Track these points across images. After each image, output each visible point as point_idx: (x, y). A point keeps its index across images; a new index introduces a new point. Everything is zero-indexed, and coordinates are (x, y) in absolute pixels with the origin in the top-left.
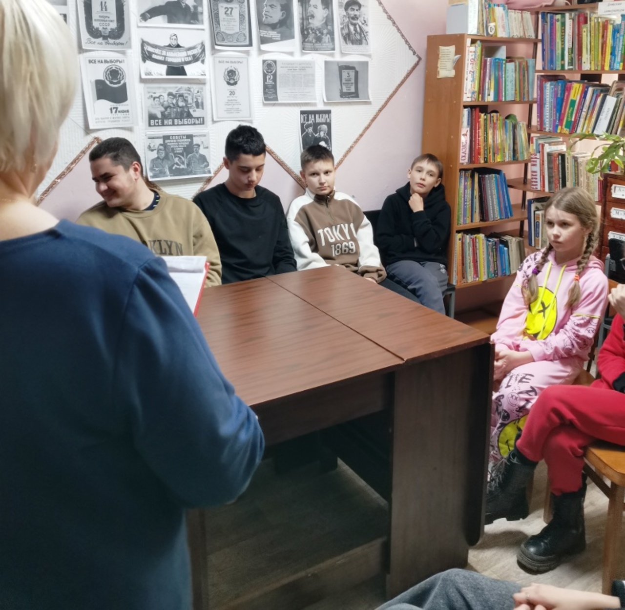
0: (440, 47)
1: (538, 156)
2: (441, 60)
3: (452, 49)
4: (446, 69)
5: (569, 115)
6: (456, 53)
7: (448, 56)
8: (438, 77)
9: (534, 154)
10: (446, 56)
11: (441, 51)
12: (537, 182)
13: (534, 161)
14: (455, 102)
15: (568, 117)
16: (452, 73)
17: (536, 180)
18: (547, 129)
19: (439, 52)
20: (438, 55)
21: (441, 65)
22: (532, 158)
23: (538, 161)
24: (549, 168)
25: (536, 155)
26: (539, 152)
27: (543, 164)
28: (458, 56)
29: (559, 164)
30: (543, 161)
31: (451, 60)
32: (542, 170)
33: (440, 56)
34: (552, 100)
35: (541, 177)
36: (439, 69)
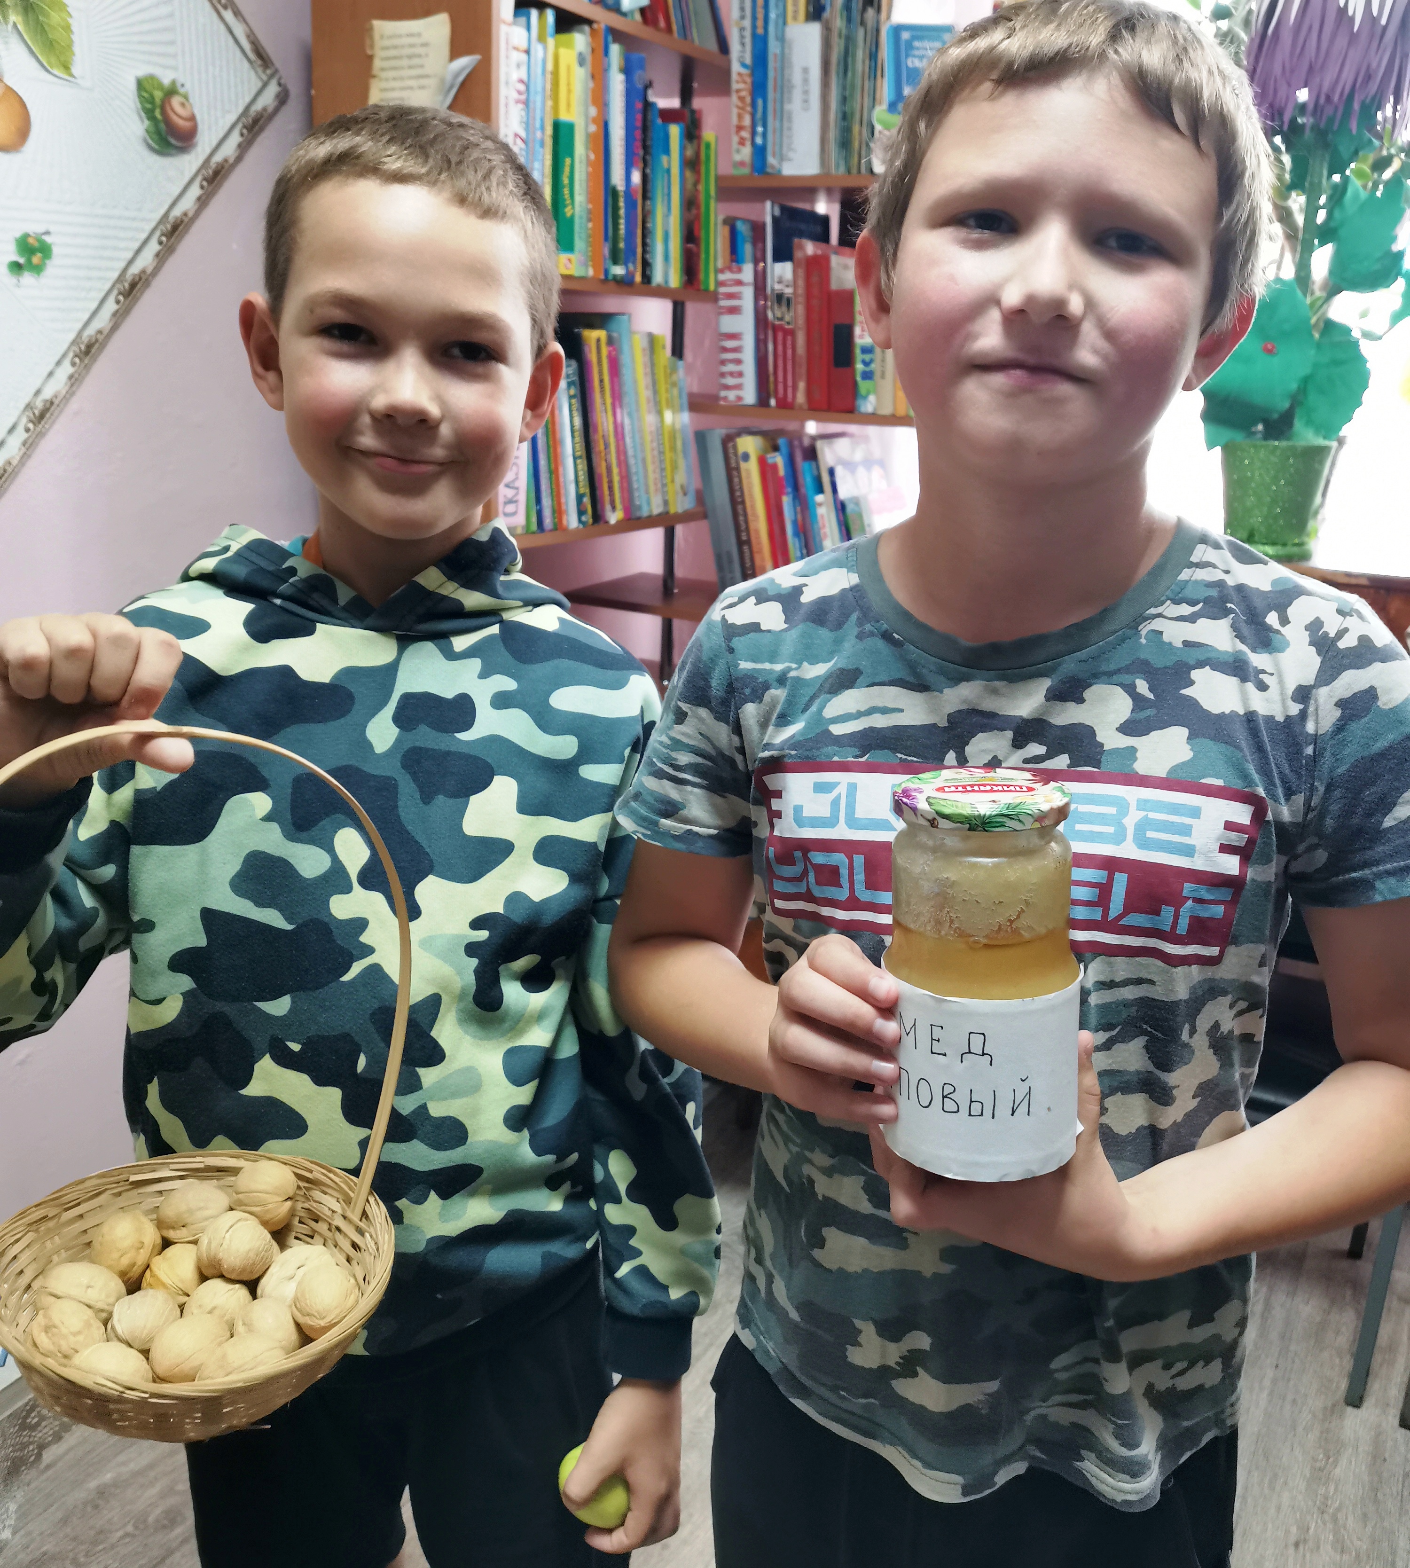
0: (377, 24)
2: (383, 85)
3: (436, 30)
6: (456, 50)
7: (416, 61)
10: (405, 62)
11: (379, 43)
19: (372, 46)
20: (370, 58)
28: (465, 62)
31: (432, 82)
33: (377, 64)
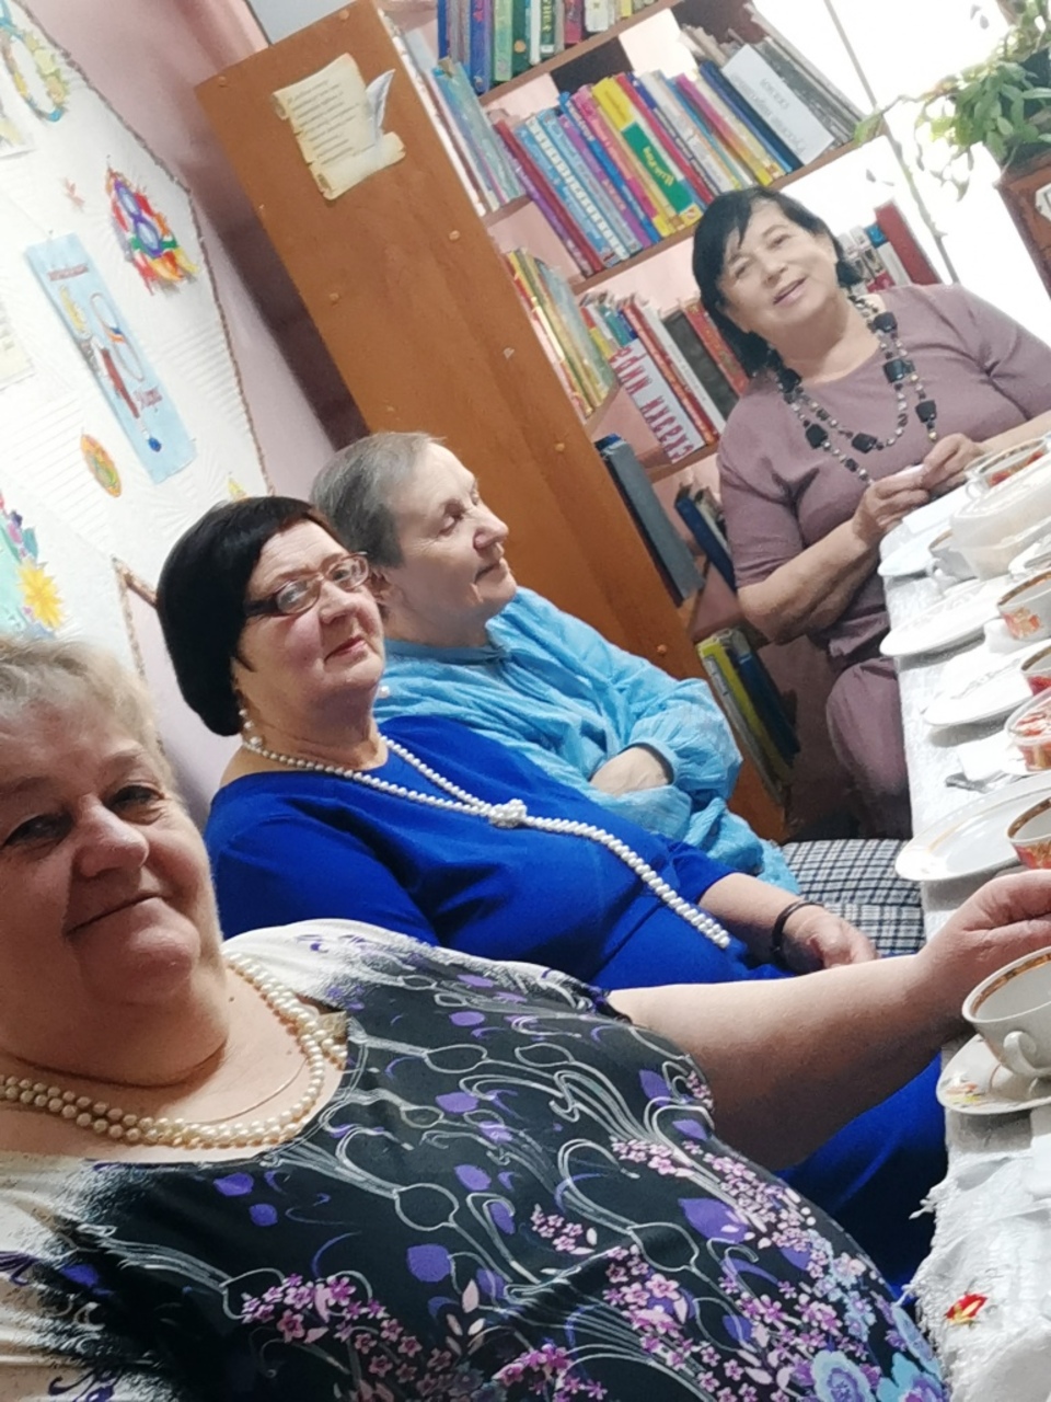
0: (278, 93)
1: (636, 347)
2: (311, 135)
3: (342, 70)
4: (350, 149)
5: (659, 171)
6: (368, 76)
7: (332, 103)
8: (332, 195)
9: (619, 354)
10: (323, 109)
11: (288, 108)
12: (679, 429)
13: (633, 374)
14: (455, 234)
15: (660, 182)
16: (390, 148)
17: (675, 425)
18: (621, 253)
19: (284, 112)
20: (287, 122)
21: (319, 151)
22: (620, 369)
23: (647, 363)
25: (629, 351)
26: (635, 335)
27: (669, 363)
28: (382, 82)
30: (663, 354)
31: (358, 110)
32: (676, 383)
33: (295, 123)
34: (577, 161)
35: (686, 402)
36: (316, 170)
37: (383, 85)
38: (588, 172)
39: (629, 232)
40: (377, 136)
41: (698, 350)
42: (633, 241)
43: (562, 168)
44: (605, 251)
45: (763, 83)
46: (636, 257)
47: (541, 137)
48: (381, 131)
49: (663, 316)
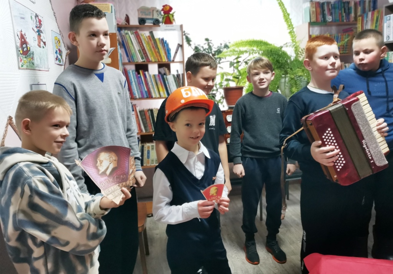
16: (108, 61)
18: (138, 97)
23: (134, 116)
24: (142, 120)
29: (149, 116)
30: (137, 116)
32: (138, 120)
34: (136, 80)
37: (112, 50)
38: (137, 82)
39: (140, 94)
40: (107, 58)
41: (144, 117)
42: (140, 96)
43: (133, 80)
44: (134, 96)
45: (172, 81)
46: (140, 99)
47: (131, 73)
48: (108, 57)
49: (140, 110)
